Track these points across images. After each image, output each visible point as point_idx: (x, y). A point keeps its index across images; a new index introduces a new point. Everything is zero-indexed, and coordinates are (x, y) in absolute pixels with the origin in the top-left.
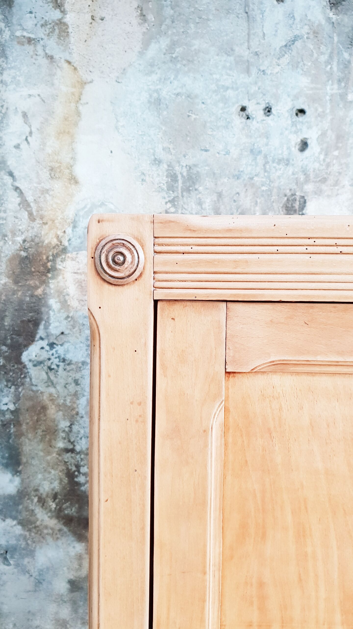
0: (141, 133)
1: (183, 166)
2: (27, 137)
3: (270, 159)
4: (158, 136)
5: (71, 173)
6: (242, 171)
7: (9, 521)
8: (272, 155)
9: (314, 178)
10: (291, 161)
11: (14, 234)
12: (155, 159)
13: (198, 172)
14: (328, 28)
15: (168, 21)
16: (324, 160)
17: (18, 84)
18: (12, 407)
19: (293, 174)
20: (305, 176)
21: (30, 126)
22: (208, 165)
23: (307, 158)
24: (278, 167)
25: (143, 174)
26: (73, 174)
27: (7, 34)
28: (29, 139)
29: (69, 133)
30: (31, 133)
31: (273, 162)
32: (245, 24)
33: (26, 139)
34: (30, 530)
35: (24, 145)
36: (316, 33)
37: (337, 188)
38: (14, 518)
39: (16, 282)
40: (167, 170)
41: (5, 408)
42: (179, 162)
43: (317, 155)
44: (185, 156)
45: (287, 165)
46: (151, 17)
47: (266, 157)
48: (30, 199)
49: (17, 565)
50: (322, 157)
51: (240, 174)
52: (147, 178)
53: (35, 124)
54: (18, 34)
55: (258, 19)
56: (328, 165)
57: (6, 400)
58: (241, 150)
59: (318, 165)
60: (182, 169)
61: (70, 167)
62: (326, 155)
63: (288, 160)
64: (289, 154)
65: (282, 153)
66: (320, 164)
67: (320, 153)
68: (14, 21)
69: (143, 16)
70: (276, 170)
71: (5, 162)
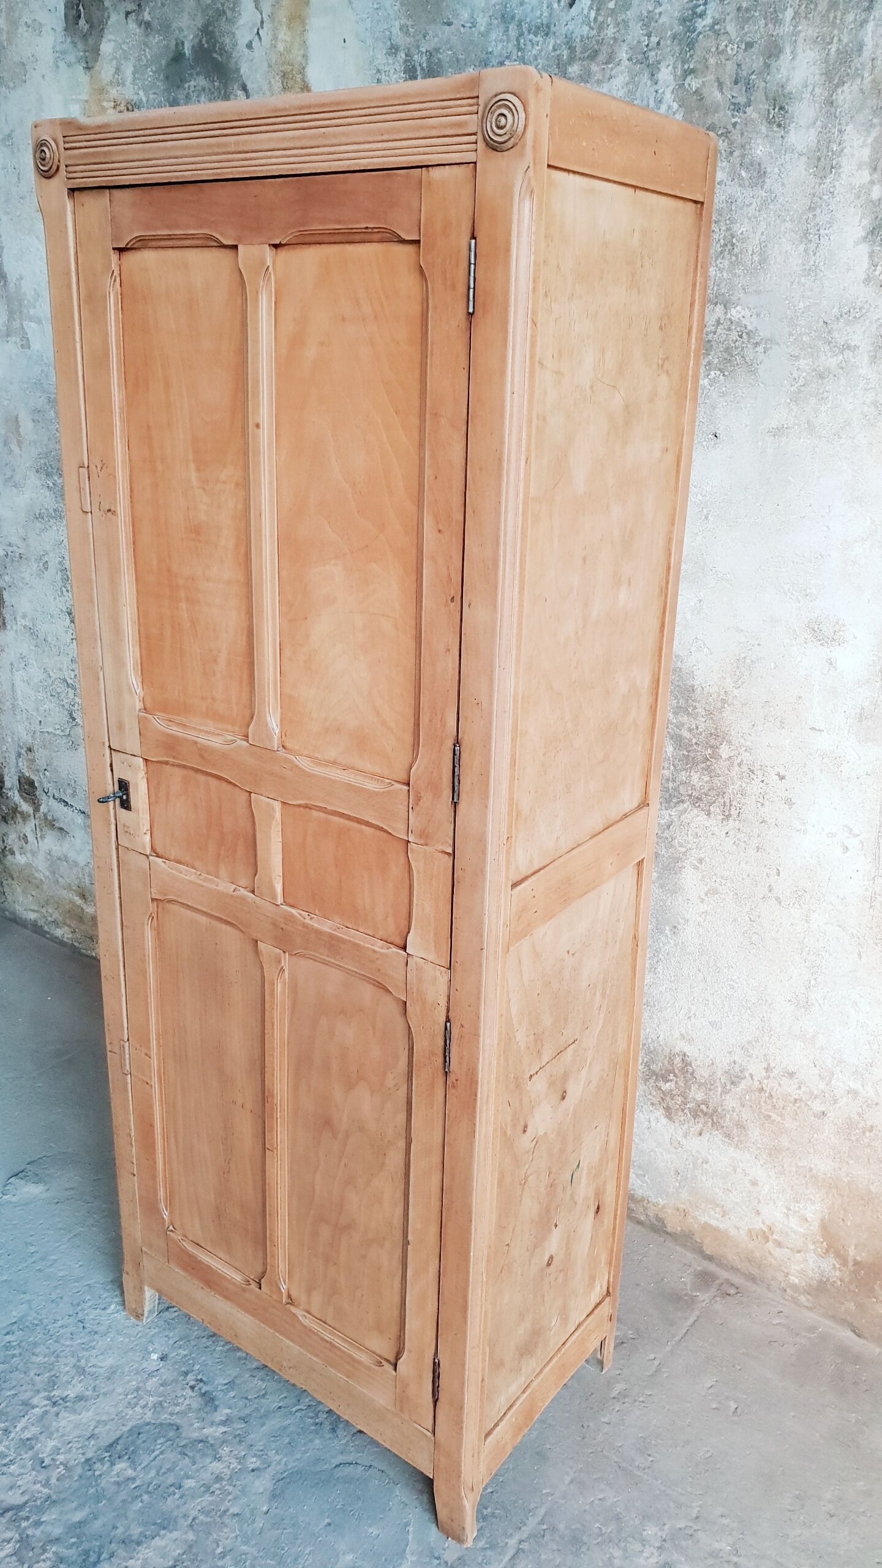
0: (376, 6)
1: (422, 53)
2: (258, 29)
3: (525, 27)
4: (396, 8)
5: (303, 80)
6: (490, 53)
8: (528, 20)
9: (582, 53)
10: (552, 26)
12: (392, 47)
13: (439, 59)
16: (595, 18)
19: (555, 50)
20: (569, 51)
21: (261, 14)
22: (450, 49)
23: (573, 19)
24: (535, 39)
25: (379, 71)
26: (305, 80)
28: (261, 31)
29: (300, 17)
30: (262, 22)
31: (529, 32)
33: (258, 33)
35: (256, 43)
37: (610, 66)
40: (405, 61)
42: (418, 47)
43: (586, 12)
44: (425, 37)
45: (547, 34)
47: (519, 25)
50: (593, 14)
51: (488, 58)
52: (383, 77)
53: (267, 10)
56: (601, 28)
58: (490, 17)
59: (587, 28)
60: (422, 58)
61: (302, 70)
62: (598, 10)
63: (548, 26)
64: (550, 14)
65: (541, 15)
66: (590, 27)
67: (591, 8)
70: (533, 44)
71: (238, 70)
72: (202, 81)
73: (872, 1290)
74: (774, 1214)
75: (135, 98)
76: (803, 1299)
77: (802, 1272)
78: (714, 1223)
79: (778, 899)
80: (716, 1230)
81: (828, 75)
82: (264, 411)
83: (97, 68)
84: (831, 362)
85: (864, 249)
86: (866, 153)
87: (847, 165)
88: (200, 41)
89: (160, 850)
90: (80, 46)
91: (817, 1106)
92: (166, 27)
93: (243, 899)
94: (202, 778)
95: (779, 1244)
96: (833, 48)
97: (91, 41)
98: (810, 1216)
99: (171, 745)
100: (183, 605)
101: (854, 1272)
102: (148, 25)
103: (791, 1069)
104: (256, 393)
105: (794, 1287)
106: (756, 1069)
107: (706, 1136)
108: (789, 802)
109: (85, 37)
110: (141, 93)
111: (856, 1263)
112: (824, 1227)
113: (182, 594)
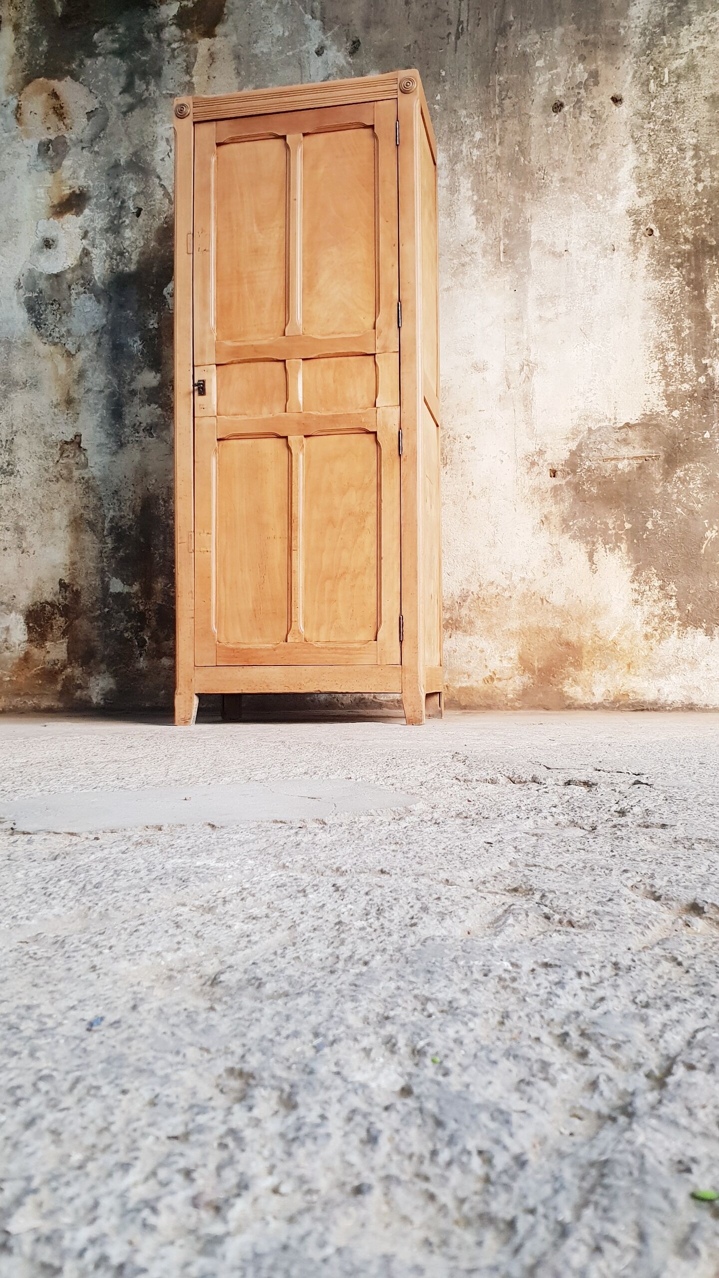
2: (168, 153)
7: (154, 406)
11: (160, 214)
14: (348, 67)
15: (254, 74)
17: (164, 122)
18: (156, 326)
27: (157, 94)
30: (171, 150)
32: (299, 72)
33: (168, 155)
34: (167, 411)
35: (167, 159)
36: (341, 71)
38: (156, 403)
39: (160, 244)
41: (151, 327)
46: (243, 73)
48: (170, 190)
49: (158, 437)
54: (164, 92)
55: (307, 66)
57: (152, 322)
68: (162, 84)
69: (238, 73)
71: (155, 170)
72: (131, 175)
73: (549, 681)
74: (495, 664)
75: (85, 184)
76: (517, 704)
77: (514, 690)
78: (464, 685)
79: (474, 497)
80: (466, 688)
81: (450, 161)
82: (298, 194)
83: (59, 171)
84: (467, 259)
85: (474, 218)
86: (469, 185)
87: (462, 190)
88: (131, 160)
89: (221, 412)
90: (48, 162)
91: (507, 594)
92: (108, 153)
93: (278, 418)
94: (252, 365)
95: (500, 679)
96: (451, 152)
97: (56, 161)
98: (512, 655)
99: (236, 351)
100: (246, 286)
101: (540, 675)
102: (97, 153)
103: (492, 580)
104: (295, 188)
105: (512, 700)
106: (474, 588)
107: (453, 637)
108: (474, 448)
109: (51, 159)
110: (90, 182)
111: (539, 670)
112: (521, 658)
113: (246, 280)
